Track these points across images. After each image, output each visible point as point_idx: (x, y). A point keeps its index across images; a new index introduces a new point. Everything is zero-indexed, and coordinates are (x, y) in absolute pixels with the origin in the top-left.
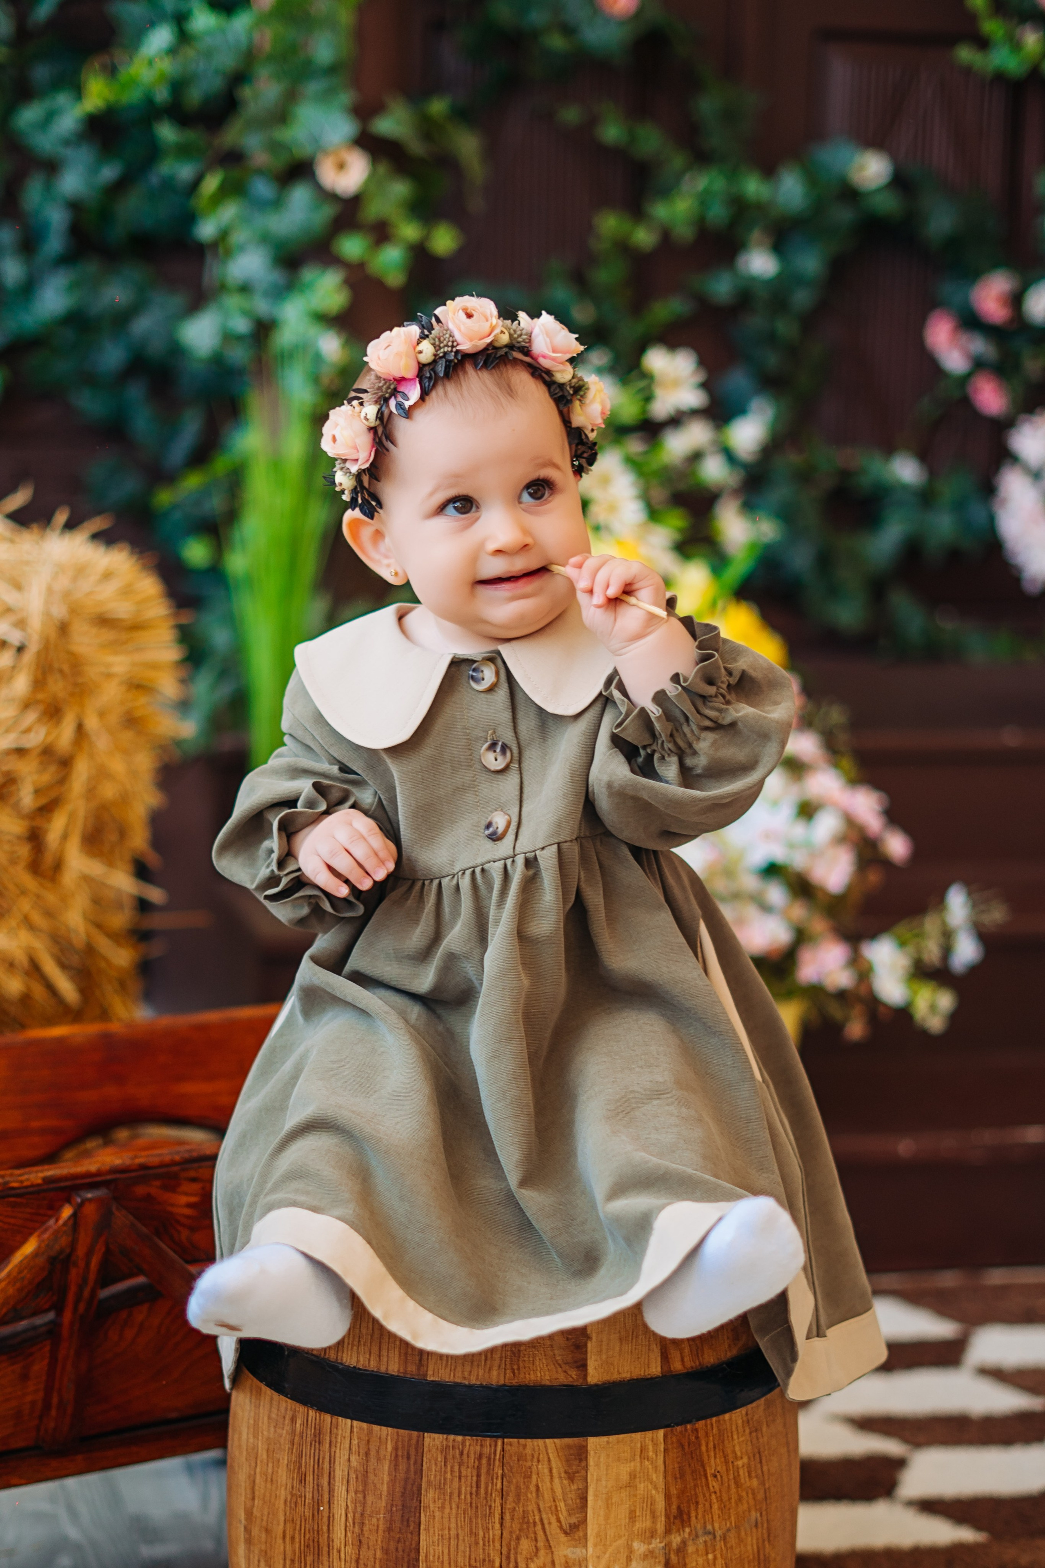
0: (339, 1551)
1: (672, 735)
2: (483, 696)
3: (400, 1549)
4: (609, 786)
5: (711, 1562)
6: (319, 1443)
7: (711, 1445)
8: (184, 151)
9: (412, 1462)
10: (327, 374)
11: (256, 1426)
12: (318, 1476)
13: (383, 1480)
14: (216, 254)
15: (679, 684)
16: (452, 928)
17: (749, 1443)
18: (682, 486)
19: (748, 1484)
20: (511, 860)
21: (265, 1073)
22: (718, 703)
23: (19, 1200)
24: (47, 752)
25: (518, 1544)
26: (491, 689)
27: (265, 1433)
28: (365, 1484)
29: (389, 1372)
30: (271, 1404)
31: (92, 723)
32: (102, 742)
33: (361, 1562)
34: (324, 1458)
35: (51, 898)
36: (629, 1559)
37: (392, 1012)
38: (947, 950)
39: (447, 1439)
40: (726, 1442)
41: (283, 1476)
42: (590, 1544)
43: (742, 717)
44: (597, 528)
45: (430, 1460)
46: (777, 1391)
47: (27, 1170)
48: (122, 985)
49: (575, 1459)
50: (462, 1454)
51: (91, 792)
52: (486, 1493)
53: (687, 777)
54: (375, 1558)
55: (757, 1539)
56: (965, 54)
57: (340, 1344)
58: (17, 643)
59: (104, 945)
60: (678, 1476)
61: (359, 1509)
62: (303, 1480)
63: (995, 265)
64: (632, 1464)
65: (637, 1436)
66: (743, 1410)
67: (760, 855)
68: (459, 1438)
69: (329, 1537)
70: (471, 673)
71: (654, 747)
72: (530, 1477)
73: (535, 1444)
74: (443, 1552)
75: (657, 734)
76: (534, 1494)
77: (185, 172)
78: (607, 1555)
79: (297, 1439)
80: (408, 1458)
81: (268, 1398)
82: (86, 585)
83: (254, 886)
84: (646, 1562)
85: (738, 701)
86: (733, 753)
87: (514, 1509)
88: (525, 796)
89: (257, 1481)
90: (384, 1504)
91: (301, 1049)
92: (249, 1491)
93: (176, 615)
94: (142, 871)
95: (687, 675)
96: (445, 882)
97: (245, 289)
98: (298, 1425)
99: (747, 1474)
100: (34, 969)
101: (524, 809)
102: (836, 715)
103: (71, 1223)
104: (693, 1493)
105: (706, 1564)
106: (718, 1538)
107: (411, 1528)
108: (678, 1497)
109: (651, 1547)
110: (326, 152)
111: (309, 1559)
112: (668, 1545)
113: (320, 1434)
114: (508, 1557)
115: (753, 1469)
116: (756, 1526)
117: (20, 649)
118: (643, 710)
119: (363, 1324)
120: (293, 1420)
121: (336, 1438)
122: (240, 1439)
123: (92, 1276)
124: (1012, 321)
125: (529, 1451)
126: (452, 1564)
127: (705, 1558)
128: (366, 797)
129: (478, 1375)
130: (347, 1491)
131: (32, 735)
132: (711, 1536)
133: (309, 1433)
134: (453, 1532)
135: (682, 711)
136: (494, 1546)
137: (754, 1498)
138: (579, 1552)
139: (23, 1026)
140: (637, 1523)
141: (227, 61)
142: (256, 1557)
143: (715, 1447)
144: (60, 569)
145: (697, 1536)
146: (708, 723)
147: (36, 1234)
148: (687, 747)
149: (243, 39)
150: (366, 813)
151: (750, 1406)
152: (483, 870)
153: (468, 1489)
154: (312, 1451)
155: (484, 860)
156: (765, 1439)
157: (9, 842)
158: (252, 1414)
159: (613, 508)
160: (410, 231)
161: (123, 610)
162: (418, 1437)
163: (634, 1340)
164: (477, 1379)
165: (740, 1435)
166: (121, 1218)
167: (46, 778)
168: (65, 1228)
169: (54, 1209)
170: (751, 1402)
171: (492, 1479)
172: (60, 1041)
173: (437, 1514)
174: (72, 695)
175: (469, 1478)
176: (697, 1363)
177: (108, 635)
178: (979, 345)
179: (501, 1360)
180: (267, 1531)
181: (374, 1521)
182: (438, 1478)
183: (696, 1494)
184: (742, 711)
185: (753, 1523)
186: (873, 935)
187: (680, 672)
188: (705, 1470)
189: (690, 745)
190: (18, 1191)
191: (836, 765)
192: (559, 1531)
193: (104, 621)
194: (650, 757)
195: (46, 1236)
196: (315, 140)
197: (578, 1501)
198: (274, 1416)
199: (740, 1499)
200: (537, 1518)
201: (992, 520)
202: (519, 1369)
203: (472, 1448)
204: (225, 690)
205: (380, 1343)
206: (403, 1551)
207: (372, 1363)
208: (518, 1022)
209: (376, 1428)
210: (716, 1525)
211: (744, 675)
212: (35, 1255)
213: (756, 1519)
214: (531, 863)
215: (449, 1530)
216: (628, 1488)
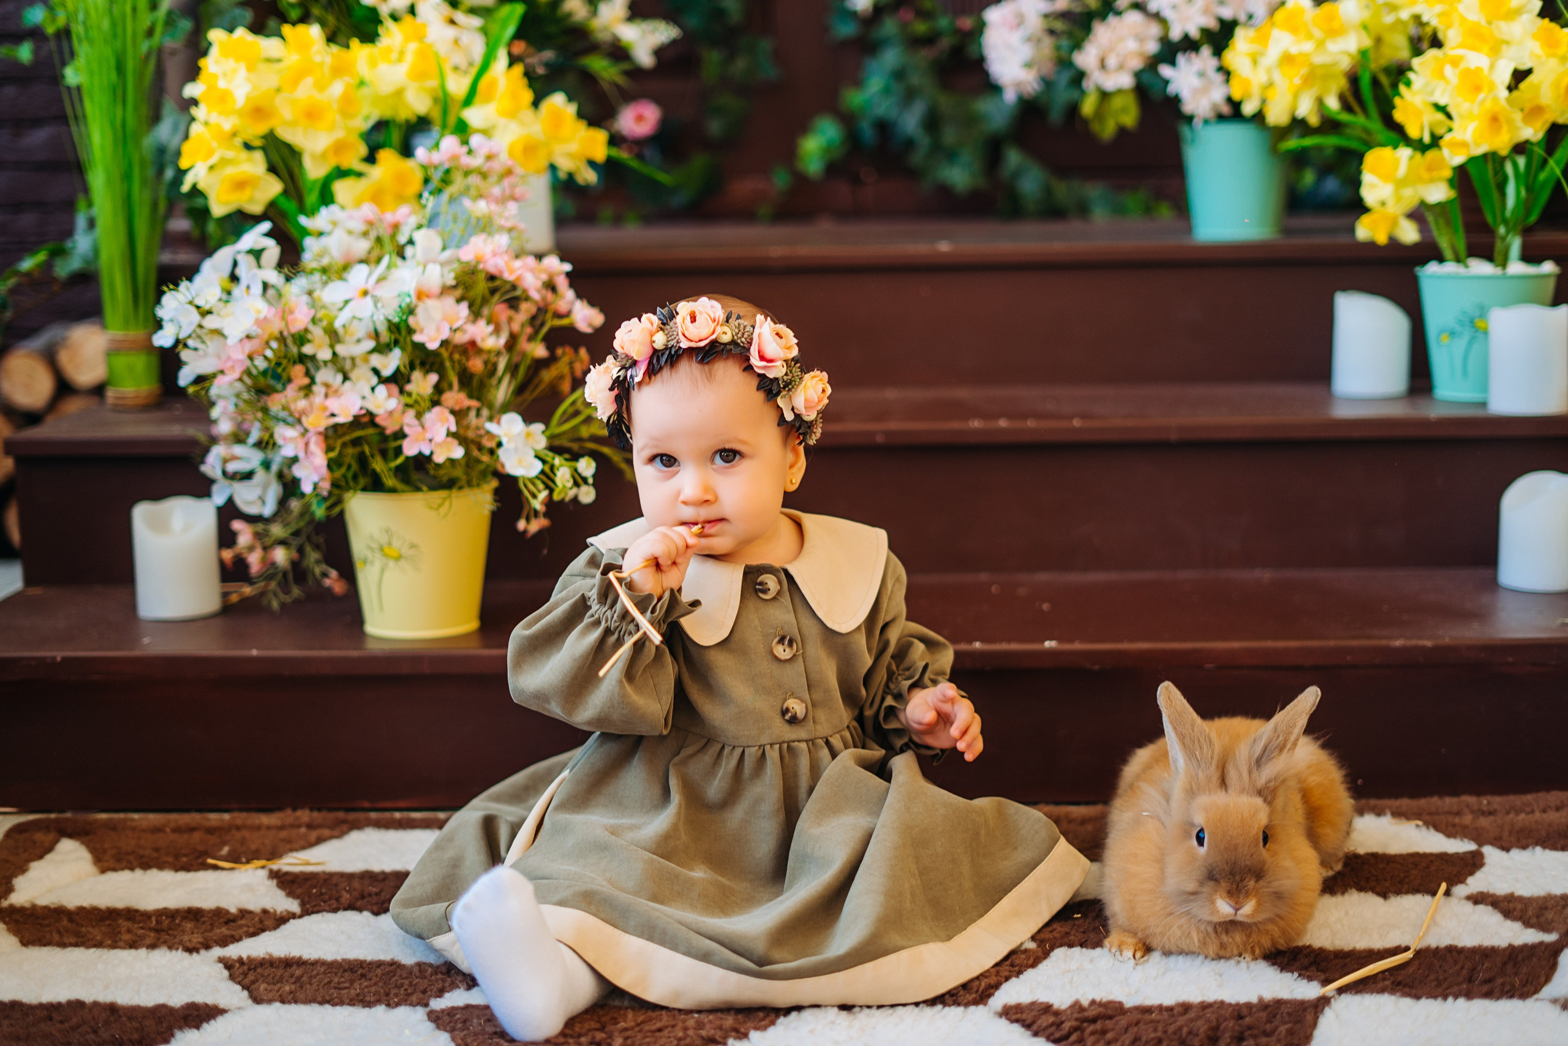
20: (812, 742)
26: (775, 597)
101: (812, 696)
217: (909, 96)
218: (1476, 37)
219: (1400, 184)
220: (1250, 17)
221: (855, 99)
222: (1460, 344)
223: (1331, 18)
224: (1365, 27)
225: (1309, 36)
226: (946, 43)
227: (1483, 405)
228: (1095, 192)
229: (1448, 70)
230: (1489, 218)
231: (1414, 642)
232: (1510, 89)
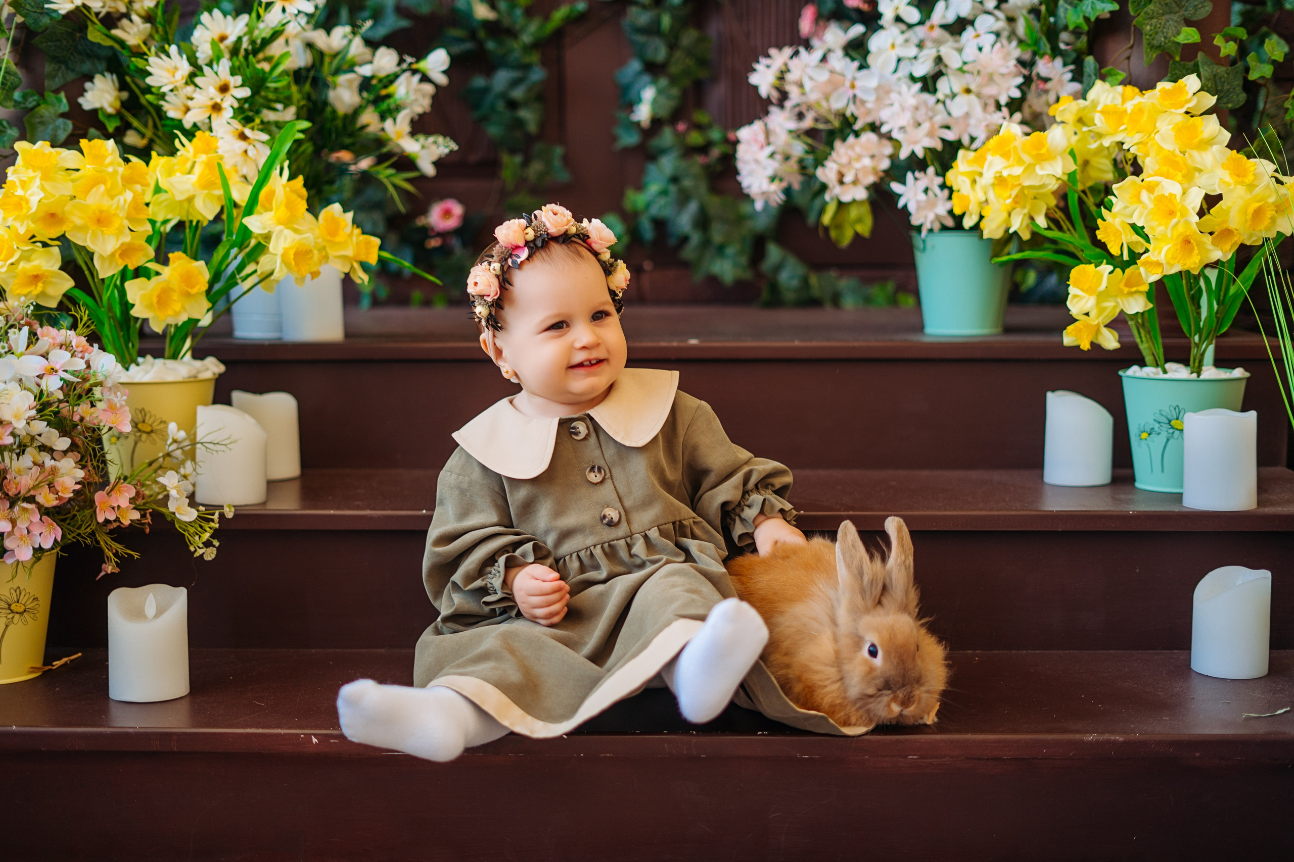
2: (582, 443)
20: (630, 537)
26: (586, 438)
70: (572, 429)
88: (621, 496)
101: (625, 505)
152: (610, 545)
217: (684, 198)
218: (1171, 164)
219: (1102, 296)
220: (973, 139)
221: (636, 199)
222: (1158, 441)
223: (1040, 145)
224: (1072, 153)
225: (1020, 161)
226: (716, 152)
227: (1179, 497)
228: (846, 283)
229: (1145, 195)
230: (1185, 329)
231: (1106, 737)
232: (1201, 214)
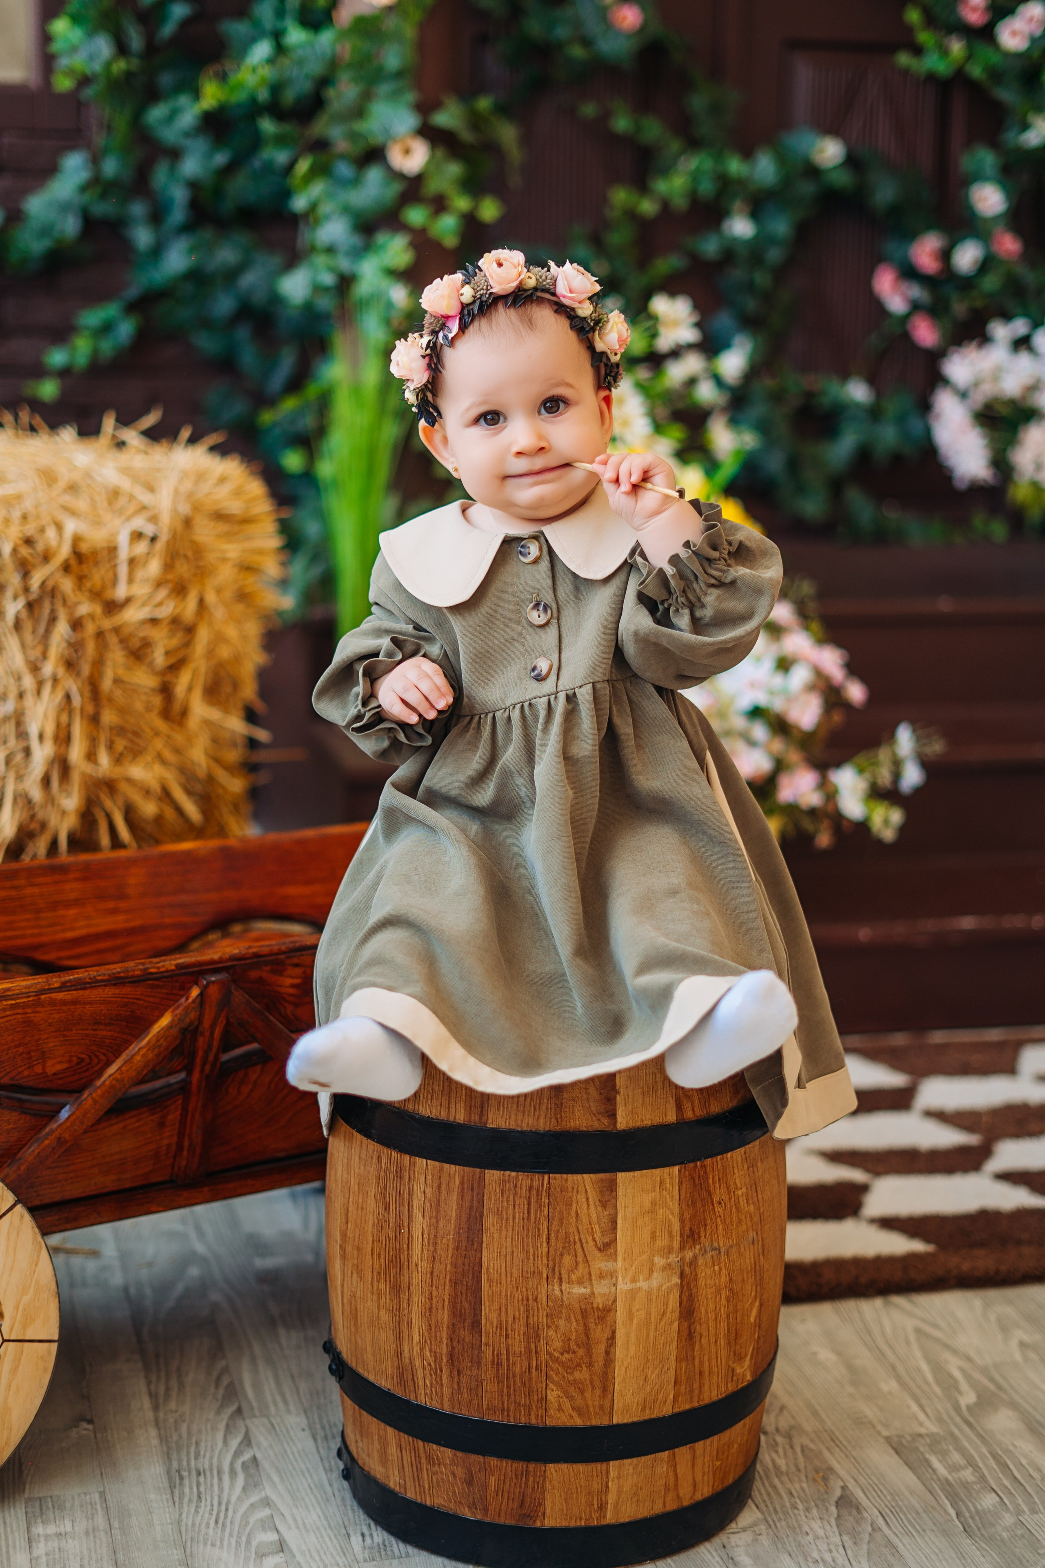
0: (417, 1266)
1: (684, 591)
2: (529, 566)
3: (466, 1263)
4: (636, 634)
5: (717, 1273)
6: (400, 1178)
7: (717, 1178)
8: (281, 141)
9: (475, 1193)
10: (397, 318)
11: (349, 1164)
12: (399, 1205)
13: (452, 1208)
14: (307, 223)
15: (690, 549)
16: (505, 752)
17: (747, 1176)
18: (680, 405)
19: (746, 1209)
20: (554, 696)
21: (355, 881)
22: (721, 565)
23: (156, 983)
24: (175, 621)
25: (561, 1259)
26: (536, 561)
27: (357, 1170)
28: (438, 1211)
29: (457, 1121)
30: (361, 1146)
31: (211, 598)
32: (219, 613)
33: (435, 1274)
34: (404, 1191)
35: (179, 738)
36: (651, 1271)
37: (455, 828)
38: (897, 776)
39: (503, 1174)
40: (729, 1175)
41: (371, 1205)
42: (619, 1259)
43: (740, 575)
44: (613, 440)
45: (490, 1192)
46: (768, 1134)
47: (163, 958)
48: (236, 808)
49: (607, 1190)
50: (515, 1186)
51: (210, 653)
52: (535, 1218)
53: (697, 625)
54: (446, 1271)
55: (754, 1254)
56: (904, 59)
57: (416, 1095)
58: (151, 535)
59: (222, 776)
60: (690, 1203)
61: (433, 1232)
62: (387, 1208)
63: (929, 227)
64: (653, 1194)
65: (657, 1172)
66: (742, 1150)
67: (746, 701)
68: (514, 1174)
69: (408, 1254)
70: (519, 549)
71: (670, 601)
72: (571, 1205)
73: (575, 1178)
74: (501, 1266)
75: (672, 590)
76: (574, 1219)
77: (281, 157)
78: (633, 1268)
79: (382, 1175)
80: (473, 1190)
81: (358, 1142)
82: (205, 488)
83: (344, 724)
84: (664, 1273)
85: (737, 565)
86: (734, 605)
87: (558, 1231)
88: (563, 645)
89: (350, 1209)
90: (453, 1227)
91: (381, 861)
92: (343, 1217)
93: (277, 511)
94: (251, 716)
95: (695, 542)
96: (498, 715)
97: (330, 250)
98: (383, 1164)
99: (745, 1201)
100: (166, 795)
101: (563, 656)
102: (807, 588)
103: (198, 1001)
104: (702, 1216)
105: (713, 1274)
106: (722, 1253)
107: (475, 1246)
108: (690, 1221)
109: (669, 1261)
110: (395, 141)
111: (393, 1272)
112: (682, 1259)
113: (401, 1171)
114: (554, 1270)
115: (750, 1197)
116: (753, 1243)
117: (153, 539)
118: (661, 570)
119: (435, 1082)
120: (379, 1159)
121: (414, 1174)
122: (336, 1175)
123: (216, 1043)
124: (942, 271)
125: (570, 1184)
126: (508, 1275)
127: (712, 1269)
128: (434, 650)
129: (528, 1123)
130: (423, 1217)
131: (163, 608)
132: (717, 1252)
133: (392, 1170)
134: (509, 1250)
135: (693, 571)
136: (542, 1261)
137: (751, 1221)
138: (611, 1265)
139: (158, 842)
140: (657, 1242)
141: (315, 68)
142: (350, 1270)
143: (719, 1180)
144: (184, 475)
145: (706, 1252)
146: (713, 581)
147: (170, 1010)
148: (696, 601)
149: (328, 51)
150: (434, 661)
151: (747, 1147)
152: (530, 704)
153: (521, 1215)
154: (395, 1185)
155: (531, 697)
156: (760, 1173)
157: (146, 693)
158: (346, 1155)
159: (626, 423)
160: (462, 203)
161: (235, 507)
162: (481, 1173)
163: (654, 1095)
164: (528, 1126)
165: (740, 1170)
166: (239, 997)
167: (175, 642)
168: (193, 1005)
169: (185, 989)
170: (748, 1143)
171: (540, 1207)
172: (188, 853)
173: (496, 1235)
174: (195, 575)
175: (522, 1206)
176: (705, 1112)
177: (222, 527)
178: (916, 291)
179: (547, 1111)
180: (359, 1249)
181: (445, 1240)
182: (497, 1206)
183: (704, 1218)
184: (740, 571)
185: (751, 1241)
186: (838, 764)
187: (690, 539)
188: (712, 1199)
189: (699, 600)
190: (156, 975)
191: (807, 628)
192: (594, 1248)
193: (220, 516)
194: (667, 610)
195: (178, 1011)
196: (386, 131)
197: (610, 1224)
198: (363, 1156)
199: (740, 1221)
200: (577, 1238)
201: (928, 433)
202: (561, 1118)
203: (524, 1182)
204: (317, 571)
205: (449, 1097)
206: (469, 1265)
207: (442, 1113)
208: (567, 823)
209: (446, 1166)
210: (721, 1243)
211: (741, 543)
212: (170, 1027)
213: (753, 1238)
214: (571, 698)
215: (506, 1248)
216: (650, 1214)
